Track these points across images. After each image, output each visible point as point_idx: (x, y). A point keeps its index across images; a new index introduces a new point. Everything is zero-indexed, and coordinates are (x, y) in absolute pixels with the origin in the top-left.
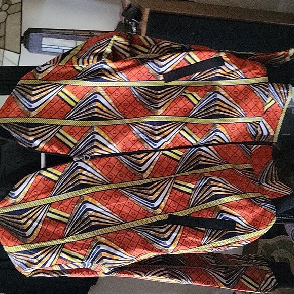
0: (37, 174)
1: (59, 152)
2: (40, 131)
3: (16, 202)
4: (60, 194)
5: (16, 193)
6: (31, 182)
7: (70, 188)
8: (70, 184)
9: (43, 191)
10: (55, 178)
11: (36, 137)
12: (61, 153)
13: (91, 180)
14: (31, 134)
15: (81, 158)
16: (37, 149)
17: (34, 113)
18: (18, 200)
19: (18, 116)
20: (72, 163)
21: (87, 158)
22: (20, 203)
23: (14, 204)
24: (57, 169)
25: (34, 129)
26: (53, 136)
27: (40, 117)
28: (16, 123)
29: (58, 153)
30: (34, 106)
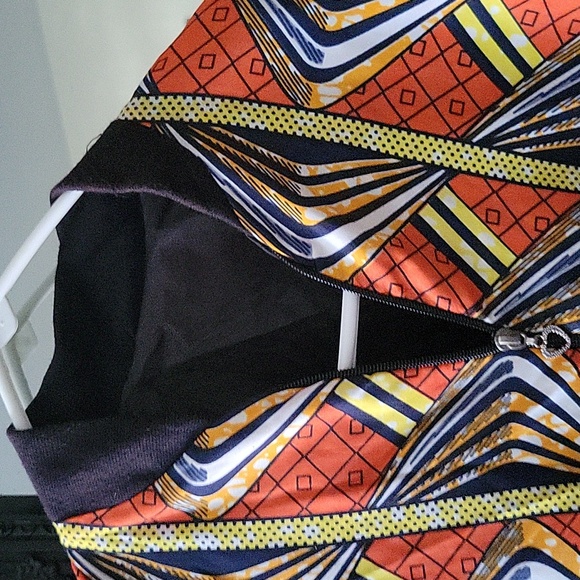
0: (321, 397)
1: (432, 297)
2: (351, 183)
3: (205, 511)
4: (416, 501)
5: (215, 470)
6: (289, 432)
7: (465, 479)
8: (468, 458)
9: (342, 478)
10: (402, 424)
11: (333, 210)
12: (443, 305)
13: (561, 448)
14: (305, 191)
15: (530, 341)
16: (330, 271)
17: (327, 93)
18: (216, 503)
19: (252, 98)
20: (487, 360)
21: (555, 343)
22: (222, 519)
23: (194, 519)
24: (415, 382)
25: (323, 169)
26: (405, 215)
27: (354, 115)
28: (237, 129)
29: (425, 305)
30: (334, 56)
